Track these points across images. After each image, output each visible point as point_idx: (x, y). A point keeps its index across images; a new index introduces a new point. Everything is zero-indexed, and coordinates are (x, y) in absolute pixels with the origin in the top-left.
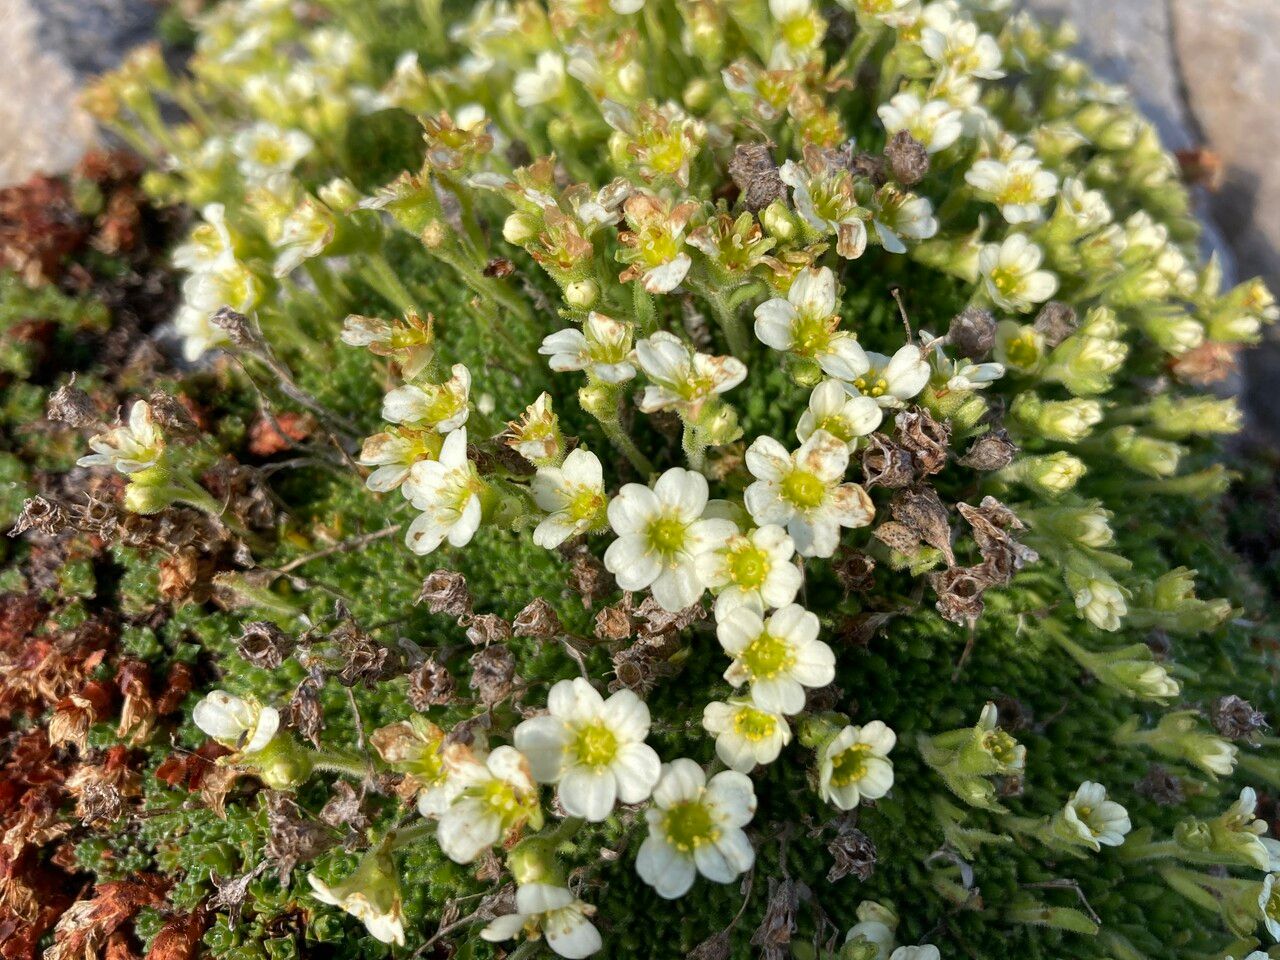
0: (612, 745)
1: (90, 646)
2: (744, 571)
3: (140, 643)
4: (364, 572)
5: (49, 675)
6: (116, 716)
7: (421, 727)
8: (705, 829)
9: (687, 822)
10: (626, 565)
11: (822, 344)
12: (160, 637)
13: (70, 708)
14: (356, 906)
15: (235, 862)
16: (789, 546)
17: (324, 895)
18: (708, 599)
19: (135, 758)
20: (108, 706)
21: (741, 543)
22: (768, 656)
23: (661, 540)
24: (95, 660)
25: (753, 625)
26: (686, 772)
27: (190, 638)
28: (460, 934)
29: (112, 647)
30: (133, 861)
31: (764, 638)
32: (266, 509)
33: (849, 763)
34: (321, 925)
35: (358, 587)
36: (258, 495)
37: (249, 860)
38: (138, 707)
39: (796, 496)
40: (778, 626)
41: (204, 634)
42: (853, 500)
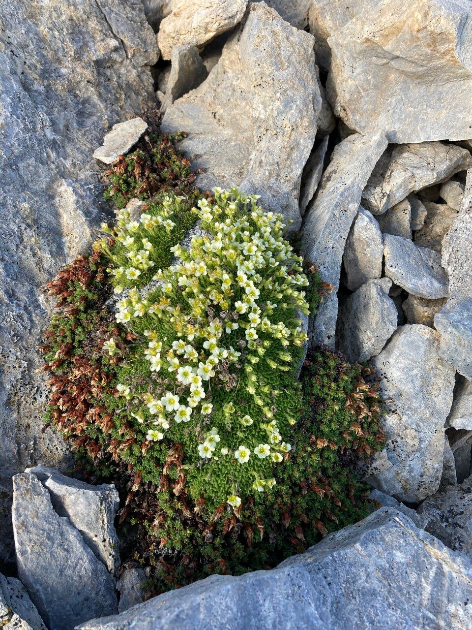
0: (174, 402)
1: (97, 369)
2: (195, 381)
3: (106, 370)
4: (143, 363)
5: (90, 372)
6: (101, 382)
7: (149, 394)
8: (185, 415)
9: (182, 413)
10: (179, 377)
11: (213, 348)
12: (108, 369)
13: (95, 379)
14: (137, 417)
15: (118, 406)
16: (201, 379)
17: (132, 415)
18: (190, 384)
19: (103, 388)
20: (100, 380)
21: (195, 377)
22: (197, 393)
23: (185, 374)
24: (97, 371)
25: (195, 389)
26: (183, 407)
27: (113, 369)
28: (151, 422)
29: (100, 369)
30: (101, 403)
31: (197, 390)
32: (128, 351)
33: (206, 409)
34: (130, 418)
35: (142, 365)
36: (127, 349)
37: (120, 406)
38: (105, 380)
39: (205, 371)
40: (199, 389)
41: (116, 369)
42: (213, 373)
